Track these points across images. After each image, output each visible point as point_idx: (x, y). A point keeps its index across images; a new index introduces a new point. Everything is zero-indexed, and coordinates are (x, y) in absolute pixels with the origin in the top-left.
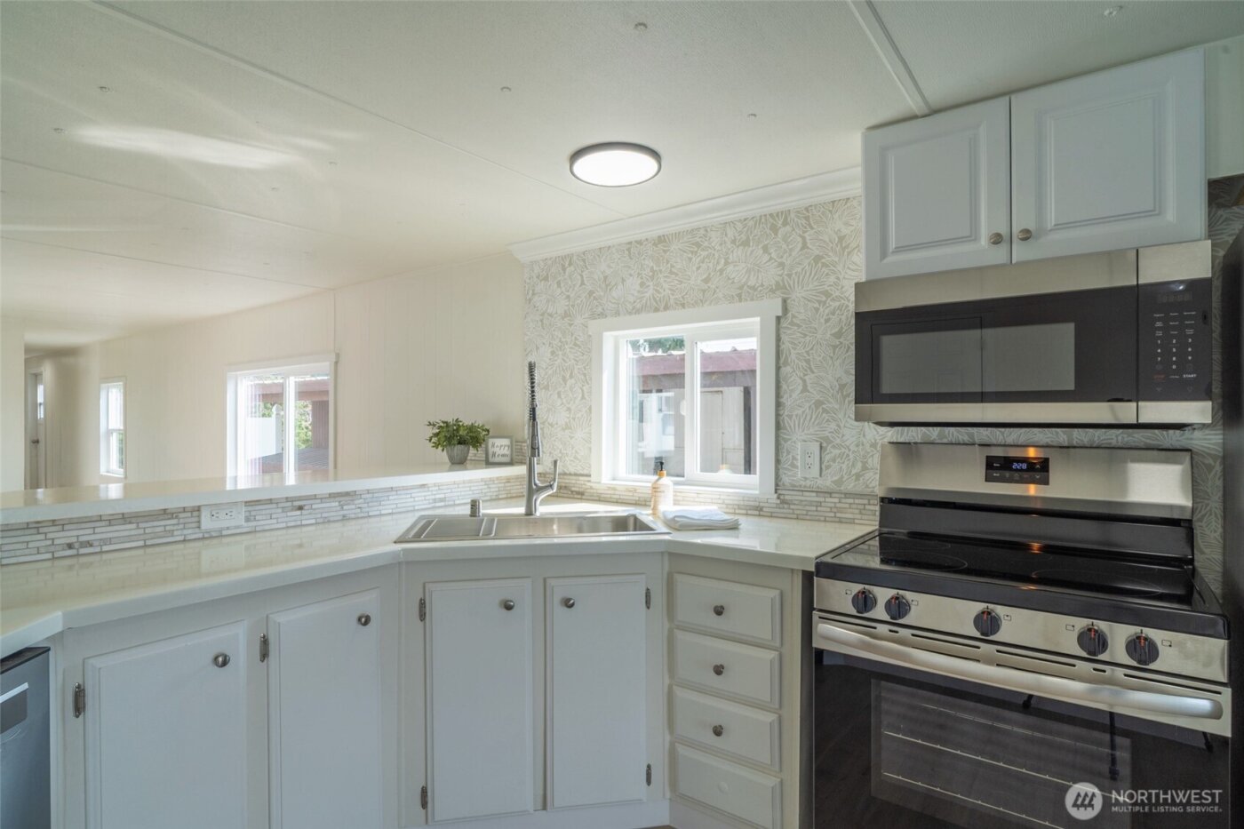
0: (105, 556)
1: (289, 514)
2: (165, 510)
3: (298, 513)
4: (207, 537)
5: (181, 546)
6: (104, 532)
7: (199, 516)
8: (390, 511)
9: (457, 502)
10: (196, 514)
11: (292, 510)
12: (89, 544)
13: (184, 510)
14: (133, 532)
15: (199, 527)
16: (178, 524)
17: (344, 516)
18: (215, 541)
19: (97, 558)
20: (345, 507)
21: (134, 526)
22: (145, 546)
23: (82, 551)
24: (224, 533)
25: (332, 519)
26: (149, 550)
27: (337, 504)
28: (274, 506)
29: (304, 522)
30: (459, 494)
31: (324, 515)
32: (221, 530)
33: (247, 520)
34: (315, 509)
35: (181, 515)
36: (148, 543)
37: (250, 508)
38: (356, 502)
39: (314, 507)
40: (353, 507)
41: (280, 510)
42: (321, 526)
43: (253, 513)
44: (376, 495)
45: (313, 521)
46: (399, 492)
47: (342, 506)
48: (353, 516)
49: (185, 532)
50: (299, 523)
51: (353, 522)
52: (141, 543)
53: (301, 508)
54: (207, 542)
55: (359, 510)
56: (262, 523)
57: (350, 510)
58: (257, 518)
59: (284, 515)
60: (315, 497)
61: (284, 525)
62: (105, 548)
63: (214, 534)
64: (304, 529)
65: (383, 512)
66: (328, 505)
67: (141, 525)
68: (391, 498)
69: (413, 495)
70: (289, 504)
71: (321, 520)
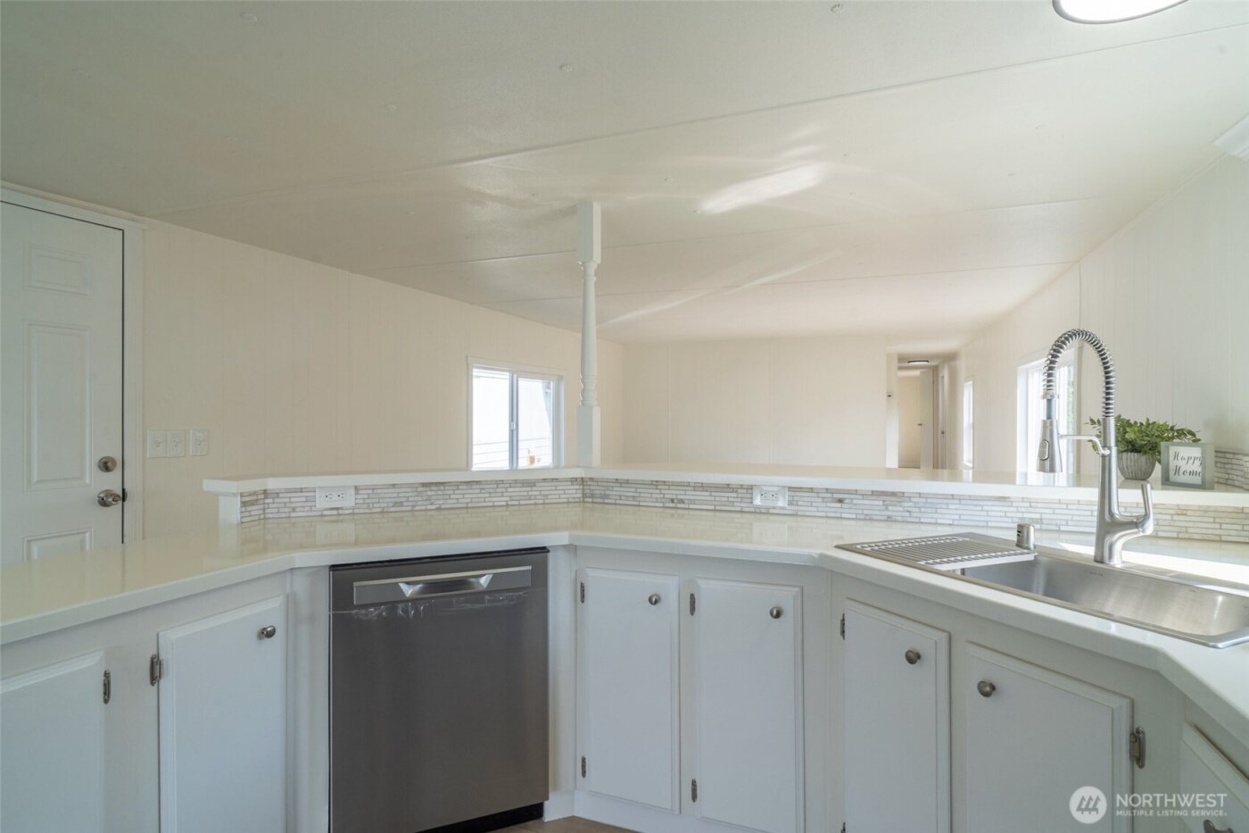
0: (691, 512)
1: (829, 505)
2: (728, 485)
3: (839, 505)
4: (758, 512)
5: (739, 515)
6: (690, 495)
7: (752, 494)
8: (951, 522)
9: (1063, 528)
10: (750, 491)
11: (832, 502)
12: (682, 501)
13: (742, 487)
14: (708, 498)
15: (752, 503)
16: (738, 497)
17: (889, 517)
18: (764, 517)
19: (686, 512)
20: (890, 508)
21: (708, 493)
22: (715, 510)
23: (679, 506)
24: (771, 511)
25: (874, 517)
26: (718, 514)
27: (881, 503)
28: (815, 495)
29: (844, 515)
30: (1069, 518)
31: (865, 512)
32: (768, 509)
33: (790, 503)
34: (856, 504)
35: (740, 491)
36: (717, 508)
37: (793, 494)
38: (906, 504)
39: (855, 502)
40: (901, 509)
41: (820, 500)
42: (862, 523)
43: (796, 499)
44: (929, 500)
45: (854, 516)
46: (963, 502)
47: (887, 506)
48: (899, 519)
49: (742, 505)
50: (839, 515)
51: (899, 526)
52: (712, 508)
53: (840, 501)
54: (758, 516)
55: (907, 514)
56: (804, 508)
57: (895, 511)
58: (800, 503)
59: (824, 504)
60: (856, 492)
61: (824, 514)
62: (692, 506)
63: (763, 511)
64: (844, 522)
65: (939, 521)
66: (871, 502)
67: (713, 494)
68: (951, 506)
69: (985, 508)
70: (829, 495)
71: (862, 517)
